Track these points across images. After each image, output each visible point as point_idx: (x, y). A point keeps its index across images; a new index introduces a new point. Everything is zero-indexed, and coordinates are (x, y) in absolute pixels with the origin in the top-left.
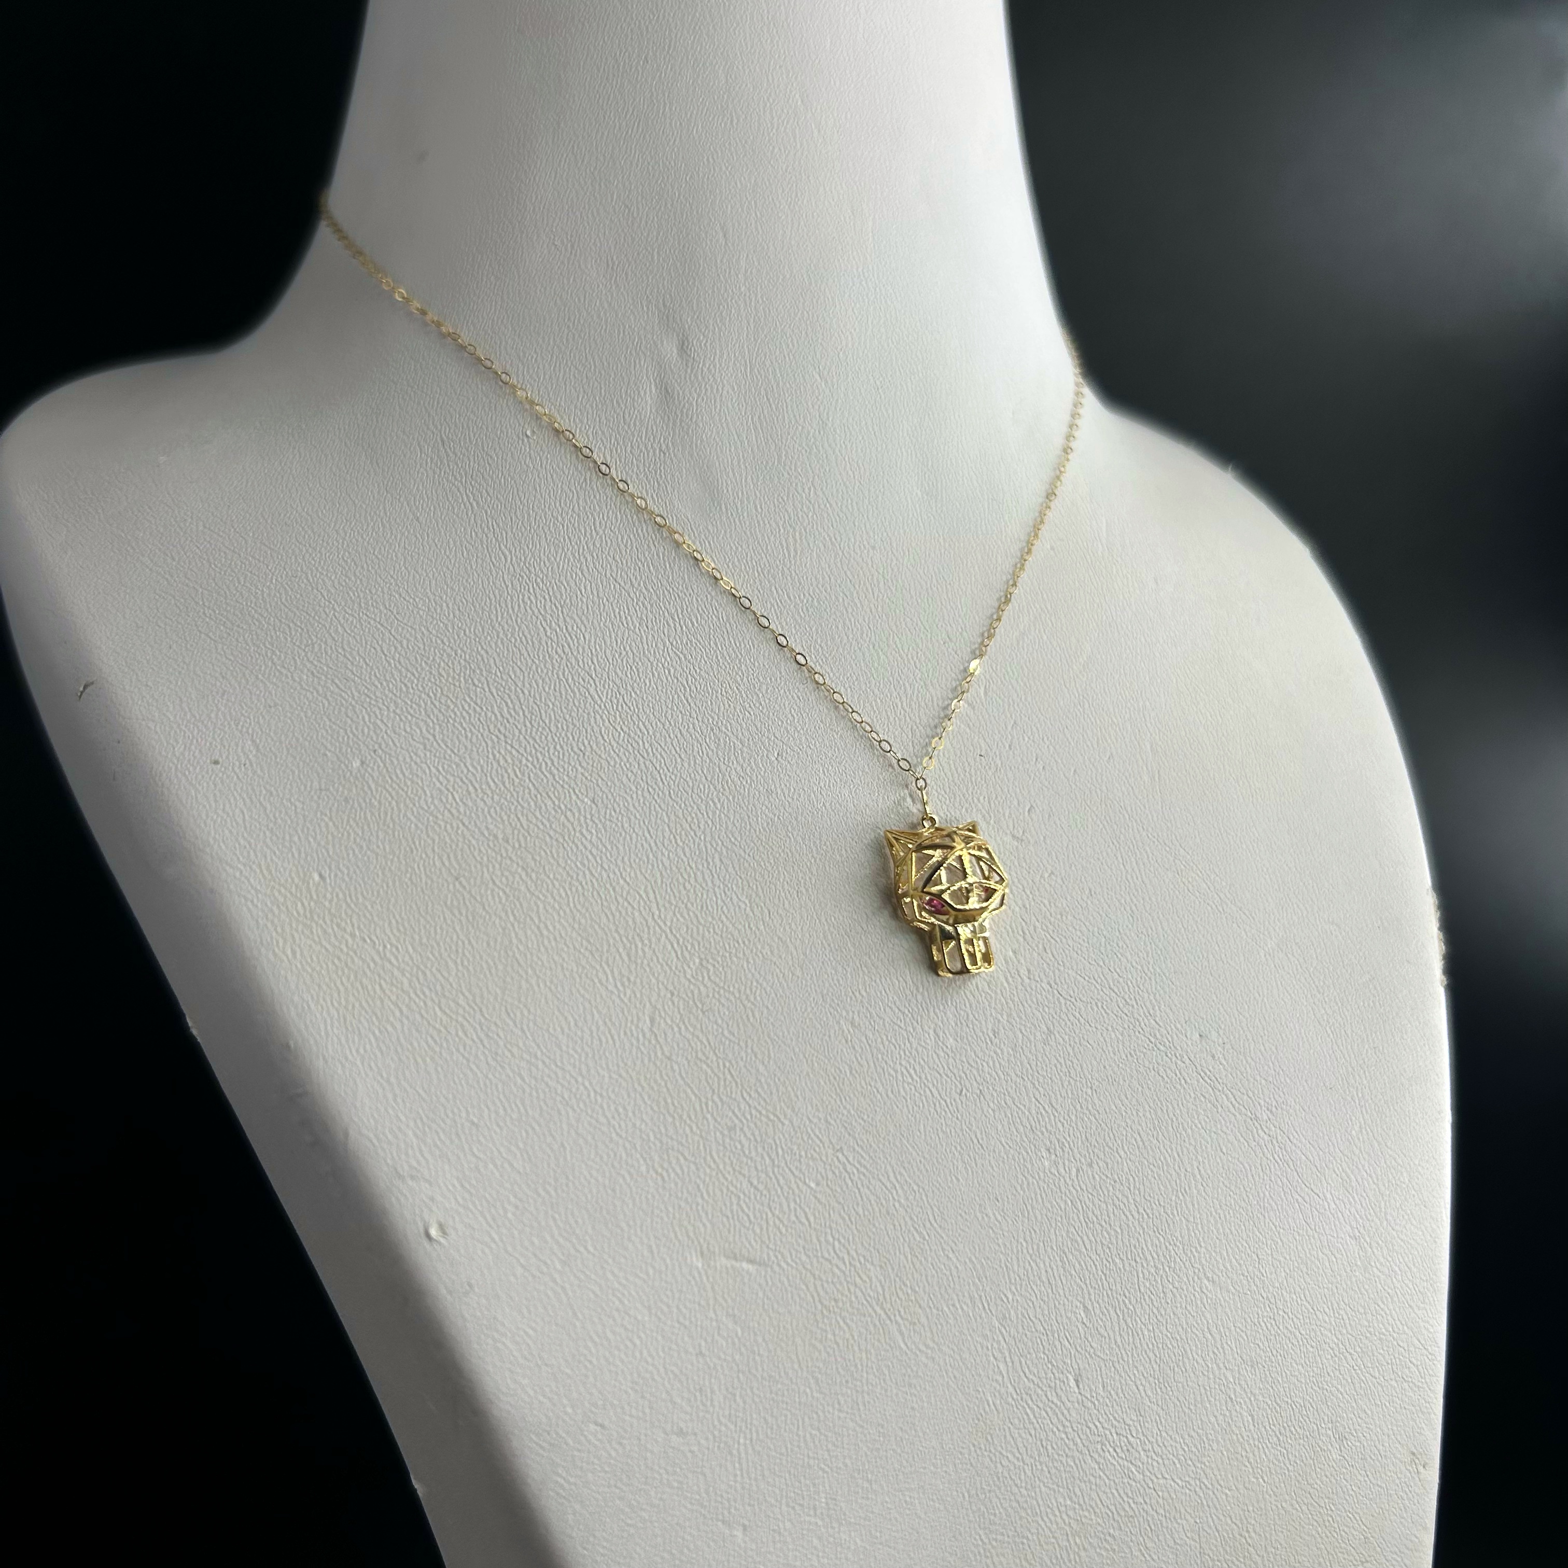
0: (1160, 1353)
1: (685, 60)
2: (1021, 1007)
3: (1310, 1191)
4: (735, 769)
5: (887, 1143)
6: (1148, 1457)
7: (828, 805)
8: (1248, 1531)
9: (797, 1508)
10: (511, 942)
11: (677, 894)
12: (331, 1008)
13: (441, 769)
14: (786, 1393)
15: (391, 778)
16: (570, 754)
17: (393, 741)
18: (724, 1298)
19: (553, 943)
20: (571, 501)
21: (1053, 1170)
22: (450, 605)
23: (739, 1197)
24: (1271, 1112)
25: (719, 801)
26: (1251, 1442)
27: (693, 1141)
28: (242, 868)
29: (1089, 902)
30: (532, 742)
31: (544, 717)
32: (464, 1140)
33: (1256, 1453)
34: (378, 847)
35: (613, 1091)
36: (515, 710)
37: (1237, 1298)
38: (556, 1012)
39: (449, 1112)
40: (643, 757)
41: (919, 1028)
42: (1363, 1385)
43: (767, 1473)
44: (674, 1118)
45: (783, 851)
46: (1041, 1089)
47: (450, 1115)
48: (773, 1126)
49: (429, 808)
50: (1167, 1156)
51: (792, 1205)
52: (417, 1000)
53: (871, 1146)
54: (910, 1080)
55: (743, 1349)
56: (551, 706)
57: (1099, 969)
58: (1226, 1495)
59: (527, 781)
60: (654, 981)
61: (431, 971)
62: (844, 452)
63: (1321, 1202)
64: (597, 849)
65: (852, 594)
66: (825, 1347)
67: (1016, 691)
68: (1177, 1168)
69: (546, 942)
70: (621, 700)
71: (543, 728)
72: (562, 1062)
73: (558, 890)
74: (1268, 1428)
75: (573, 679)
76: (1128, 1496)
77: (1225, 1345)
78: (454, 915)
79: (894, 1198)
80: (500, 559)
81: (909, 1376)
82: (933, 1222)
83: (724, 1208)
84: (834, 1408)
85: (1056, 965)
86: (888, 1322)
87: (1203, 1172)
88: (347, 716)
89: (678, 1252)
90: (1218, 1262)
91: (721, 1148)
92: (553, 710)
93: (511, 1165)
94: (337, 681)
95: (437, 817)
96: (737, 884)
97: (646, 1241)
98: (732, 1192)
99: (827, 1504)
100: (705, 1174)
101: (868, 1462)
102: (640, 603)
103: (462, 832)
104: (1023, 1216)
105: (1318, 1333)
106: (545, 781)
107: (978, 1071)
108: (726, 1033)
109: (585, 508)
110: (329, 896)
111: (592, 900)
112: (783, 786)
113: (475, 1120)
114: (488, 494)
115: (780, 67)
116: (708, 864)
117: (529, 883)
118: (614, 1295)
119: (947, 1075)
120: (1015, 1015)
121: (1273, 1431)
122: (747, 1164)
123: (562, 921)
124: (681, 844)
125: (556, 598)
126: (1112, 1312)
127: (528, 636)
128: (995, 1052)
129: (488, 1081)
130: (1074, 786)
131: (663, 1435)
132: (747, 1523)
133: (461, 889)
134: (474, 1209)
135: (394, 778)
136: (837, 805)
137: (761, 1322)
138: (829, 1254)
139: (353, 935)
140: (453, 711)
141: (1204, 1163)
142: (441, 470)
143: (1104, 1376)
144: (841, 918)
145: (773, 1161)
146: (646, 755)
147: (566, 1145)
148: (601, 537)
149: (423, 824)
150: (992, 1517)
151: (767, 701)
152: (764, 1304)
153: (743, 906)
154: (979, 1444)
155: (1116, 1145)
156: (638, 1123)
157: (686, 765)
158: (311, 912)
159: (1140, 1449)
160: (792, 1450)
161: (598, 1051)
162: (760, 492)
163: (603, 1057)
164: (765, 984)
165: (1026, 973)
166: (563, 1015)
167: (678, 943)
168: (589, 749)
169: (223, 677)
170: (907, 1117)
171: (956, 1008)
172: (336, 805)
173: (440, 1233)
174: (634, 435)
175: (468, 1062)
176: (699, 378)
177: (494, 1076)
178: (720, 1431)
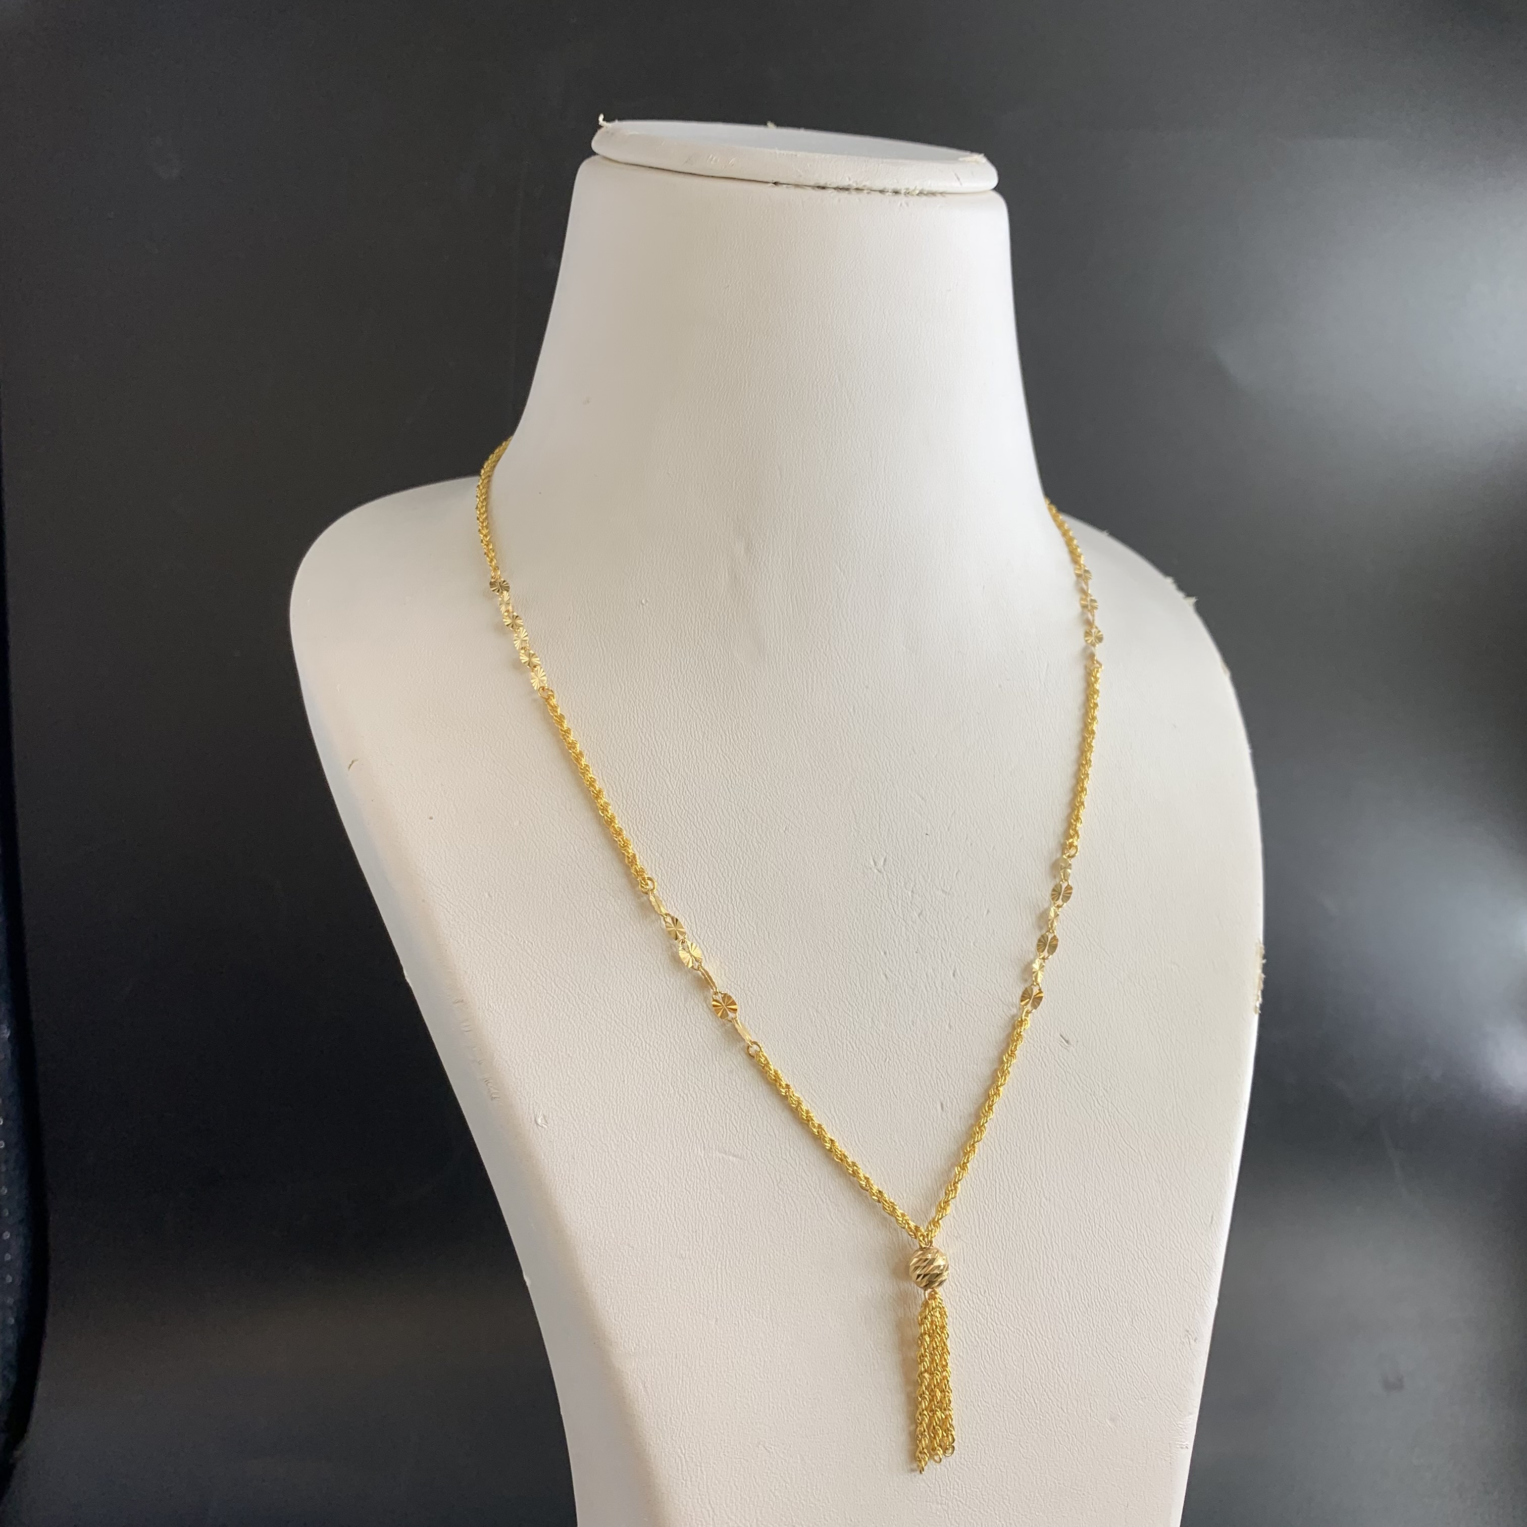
1: (760, 353)
2: (934, 1007)
3: (1128, 1147)
4: (756, 838)
5: (832, 1090)
6: (991, 1309)
7: (816, 865)
8: (1059, 1367)
9: (751, 1312)
10: (601, 944)
11: (710, 919)
12: (489, 979)
13: (568, 829)
14: (750, 1240)
15: (537, 834)
16: (649, 823)
17: (540, 810)
18: (716, 1177)
19: (628, 946)
20: (667, 650)
21: (943, 1116)
22: (583, 719)
23: (732, 1116)
24: (1106, 1091)
25: (743, 858)
26: (1067, 1309)
27: (705, 1078)
28: (442, 887)
29: (992, 940)
30: (626, 814)
31: (635, 797)
32: (562, 1066)
34: (525, 878)
35: (657, 1043)
36: (617, 792)
37: (1066, 1214)
38: (626, 989)
41: (861, 1016)
43: (733, 1288)
44: (694, 1062)
45: (782, 894)
47: (556, 1050)
49: (558, 854)
50: (1026, 1115)
51: (765, 1123)
52: (541, 977)
53: (821, 1090)
54: (851, 1050)
56: (640, 790)
57: (993, 985)
58: (1045, 1341)
61: (551, 960)
62: (852, 621)
63: (1136, 1155)
64: (661, 887)
65: (848, 719)
66: (778, 1215)
67: (958, 790)
68: (1032, 1123)
70: (686, 788)
71: (634, 805)
72: (627, 1023)
74: (1080, 1301)
75: (656, 773)
76: (975, 1333)
77: (1054, 1243)
78: (567, 924)
79: (832, 1125)
80: (617, 688)
82: (857, 1142)
83: (721, 1121)
84: (780, 1253)
85: (962, 981)
86: (821, 1202)
87: (1050, 1126)
89: (689, 1145)
90: (1054, 1188)
91: (723, 1084)
92: (641, 793)
93: (590, 1084)
95: (563, 861)
96: (749, 915)
97: (670, 1137)
98: (727, 1112)
99: (771, 1312)
100: (711, 1099)
102: (705, 723)
103: (578, 871)
104: (920, 1144)
105: (1124, 1243)
107: (899, 1049)
109: (675, 655)
110: (493, 907)
112: (787, 850)
113: (571, 1055)
114: (615, 643)
115: (825, 356)
116: (732, 900)
118: (647, 1168)
119: (877, 1048)
120: (929, 1011)
121: (1083, 1303)
122: (738, 1095)
123: (635, 933)
124: (715, 886)
125: (650, 717)
126: (975, 1213)
127: (630, 743)
130: (991, 858)
131: (670, 1257)
132: (718, 1317)
133: (574, 908)
134: (564, 1108)
135: (539, 834)
136: (822, 865)
137: (739, 1195)
138: (786, 1156)
139: (506, 934)
141: (1052, 1120)
142: (585, 624)
143: (965, 1254)
144: (817, 941)
145: (755, 1095)
147: (624, 1073)
148: (684, 675)
151: (782, 792)
152: (741, 1182)
153: (752, 929)
156: (671, 1064)
157: (724, 834)
158: (482, 918)
159: (986, 1304)
160: (751, 1276)
161: (650, 1018)
162: (792, 648)
163: (653, 1021)
164: (761, 981)
165: (941, 984)
166: (630, 992)
168: (661, 819)
169: (439, 762)
170: (847, 1073)
171: (889, 1005)
172: (502, 850)
173: (543, 1120)
174: (711, 607)
175: (569, 1018)
176: (758, 569)
177: (584, 1028)
178: (706, 1259)
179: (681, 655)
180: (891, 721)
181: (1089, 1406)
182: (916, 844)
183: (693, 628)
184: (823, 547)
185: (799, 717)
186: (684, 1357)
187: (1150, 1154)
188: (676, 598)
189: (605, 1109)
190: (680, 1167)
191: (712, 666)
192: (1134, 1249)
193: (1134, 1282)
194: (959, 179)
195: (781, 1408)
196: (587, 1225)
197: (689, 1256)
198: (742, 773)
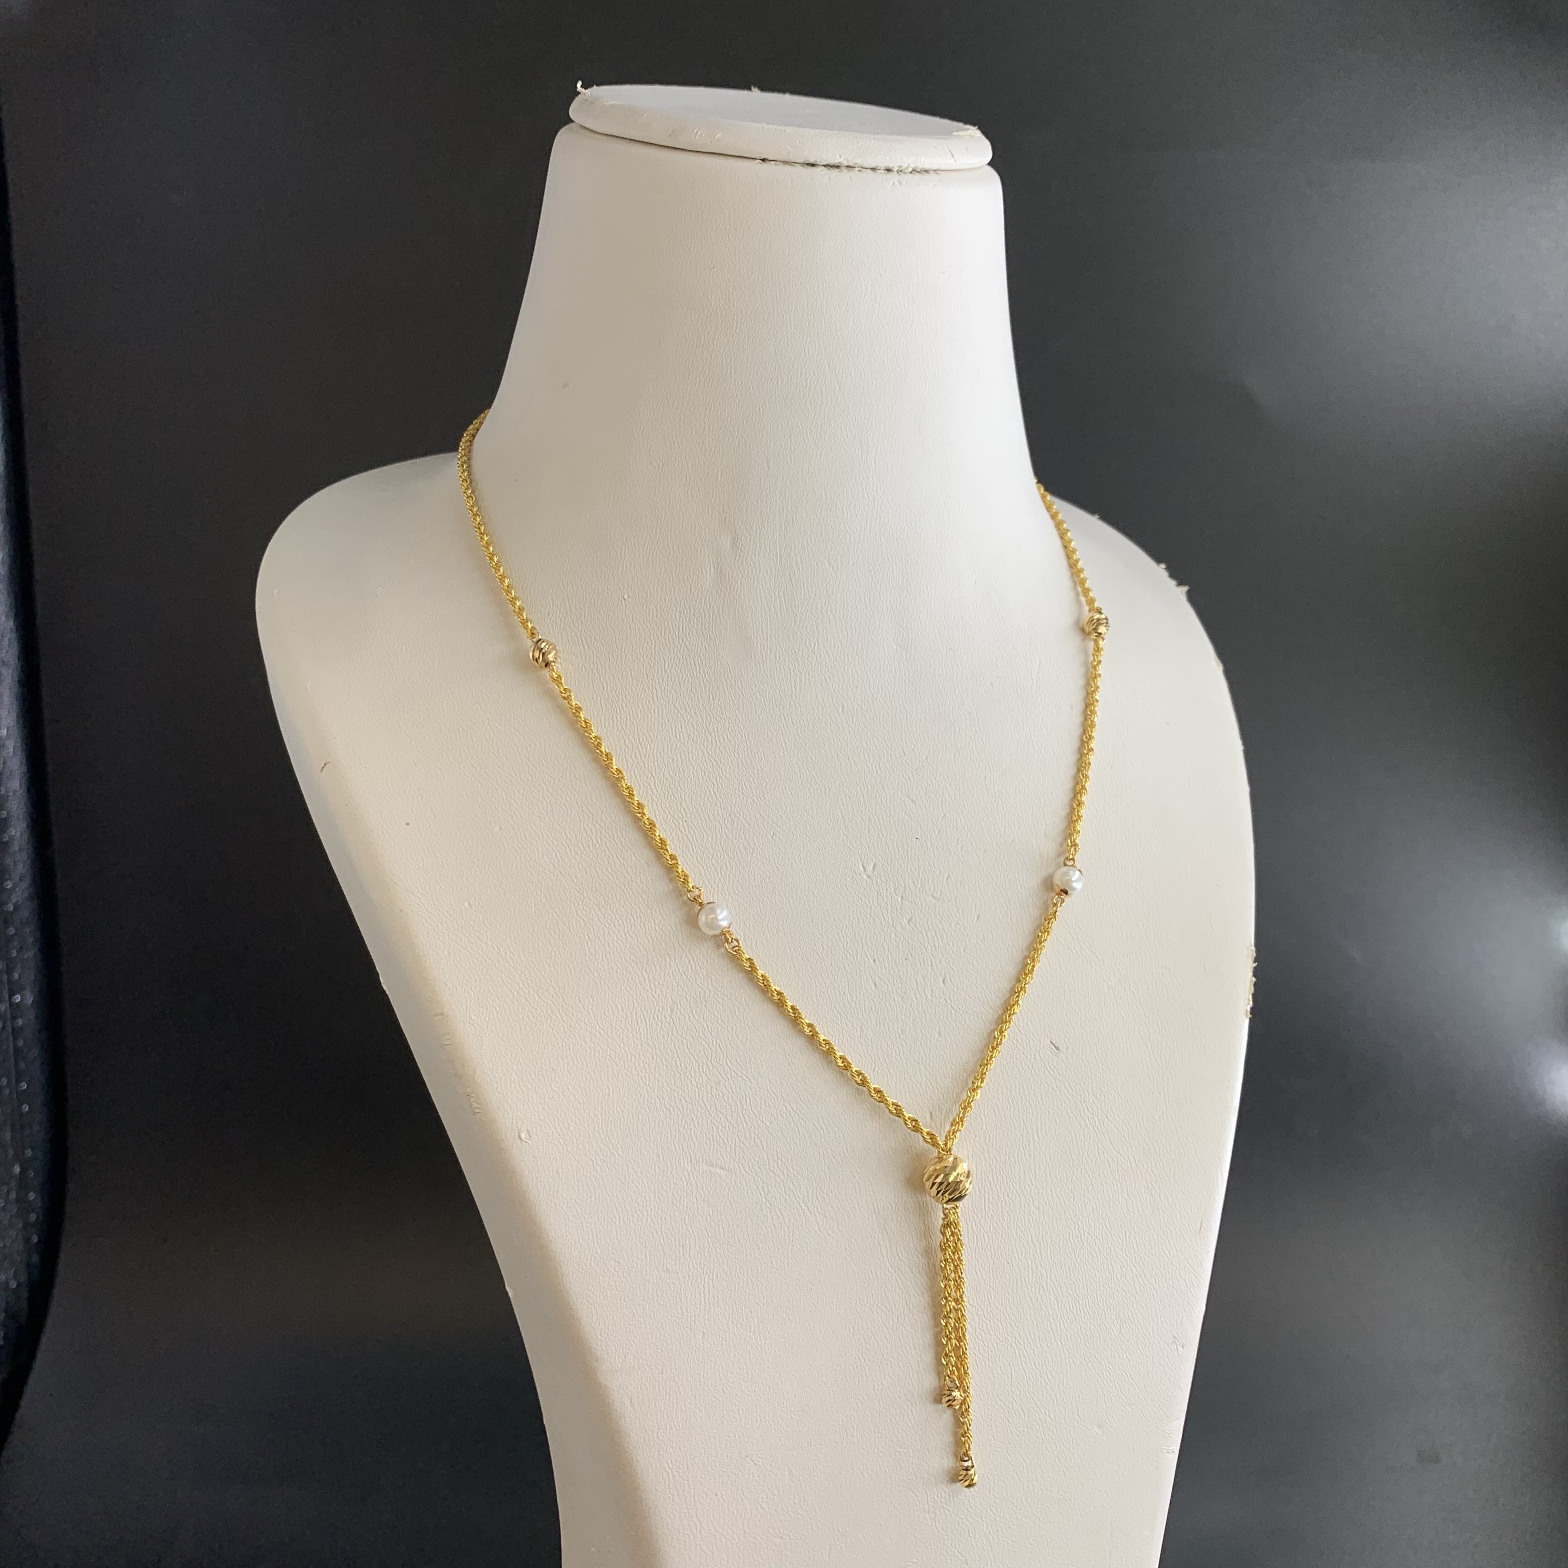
0: (995, 1253)
1: (747, 337)
2: (923, 1015)
3: (1118, 1155)
4: (743, 843)
7: (804, 870)
9: (738, 1325)
10: (585, 954)
13: (549, 835)
14: (738, 1253)
15: (518, 840)
17: (520, 814)
18: (703, 1191)
19: (612, 956)
20: (651, 648)
23: (718, 1128)
24: (1096, 1098)
25: (730, 865)
26: (1055, 1317)
27: (691, 1090)
28: (420, 896)
32: (546, 1079)
33: (1058, 1325)
35: (643, 1054)
38: (611, 1002)
39: (538, 1061)
40: (681, 832)
42: (1142, 1287)
43: (721, 1302)
44: (681, 1074)
46: (930, 1071)
47: (539, 1063)
48: (745, 1084)
50: (1016, 1123)
53: (809, 1101)
55: (713, 1224)
59: (604, 846)
60: (675, 984)
61: (534, 971)
62: (841, 619)
65: (837, 720)
66: (766, 1227)
67: (949, 792)
68: (1021, 1130)
69: (608, 955)
70: (670, 793)
73: (618, 921)
74: (1068, 1309)
75: (640, 776)
78: (550, 934)
80: (600, 687)
81: (820, 1250)
82: (846, 1153)
84: (768, 1266)
86: (809, 1214)
87: (1040, 1134)
88: (493, 796)
89: (676, 1159)
91: (710, 1095)
93: (575, 1097)
94: (487, 771)
97: (656, 1150)
98: (714, 1124)
101: (788, 1302)
102: (690, 724)
106: (616, 846)
107: (889, 1058)
108: (720, 1021)
111: (639, 928)
112: (775, 856)
113: (555, 1068)
114: (596, 640)
115: (815, 342)
117: (600, 915)
118: (633, 1182)
119: (866, 1058)
121: (1072, 1311)
122: (725, 1107)
123: (619, 942)
125: (634, 718)
127: (613, 745)
128: (902, 1045)
129: (564, 1043)
131: (656, 1272)
132: (705, 1332)
133: (556, 917)
134: (549, 1123)
135: (520, 840)
136: (811, 871)
137: (726, 1207)
138: (774, 1168)
140: (560, 795)
144: (805, 948)
146: (683, 831)
147: (610, 1086)
148: (668, 675)
149: (535, 872)
150: (868, 1346)
151: (770, 796)
152: (728, 1195)
154: (863, 1298)
155: (979, 1112)
156: (657, 1076)
157: (710, 839)
158: (460, 927)
159: (974, 1313)
160: (738, 1289)
161: (635, 1029)
162: (779, 646)
163: (638, 1033)
165: (930, 992)
166: (614, 1003)
167: (694, 961)
169: (415, 764)
172: (480, 856)
173: (528, 1137)
174: (696, 603)
175: (553, 1029)
176: (744, 563)
177: (568, 1040)
178: (693, 1273)
179: (666, 653)
180: (880, 723)
181: (1076, 1413)
182: (906, 848)
183: (677, 624)
184: (811, 542)
185: (787, 718)
186: (671, 1371)
187: (1139, 1161)
188: (660, 593)
189: (590, 1123)
190: (666, 1181)
191: (697, 665)
192: (1123, 1257)
193: (1123, 1289)
194: (953, 156)
195: (769, 1422)
196: (573, 1241)
197: (676, 1270)
198: (728, 776)
